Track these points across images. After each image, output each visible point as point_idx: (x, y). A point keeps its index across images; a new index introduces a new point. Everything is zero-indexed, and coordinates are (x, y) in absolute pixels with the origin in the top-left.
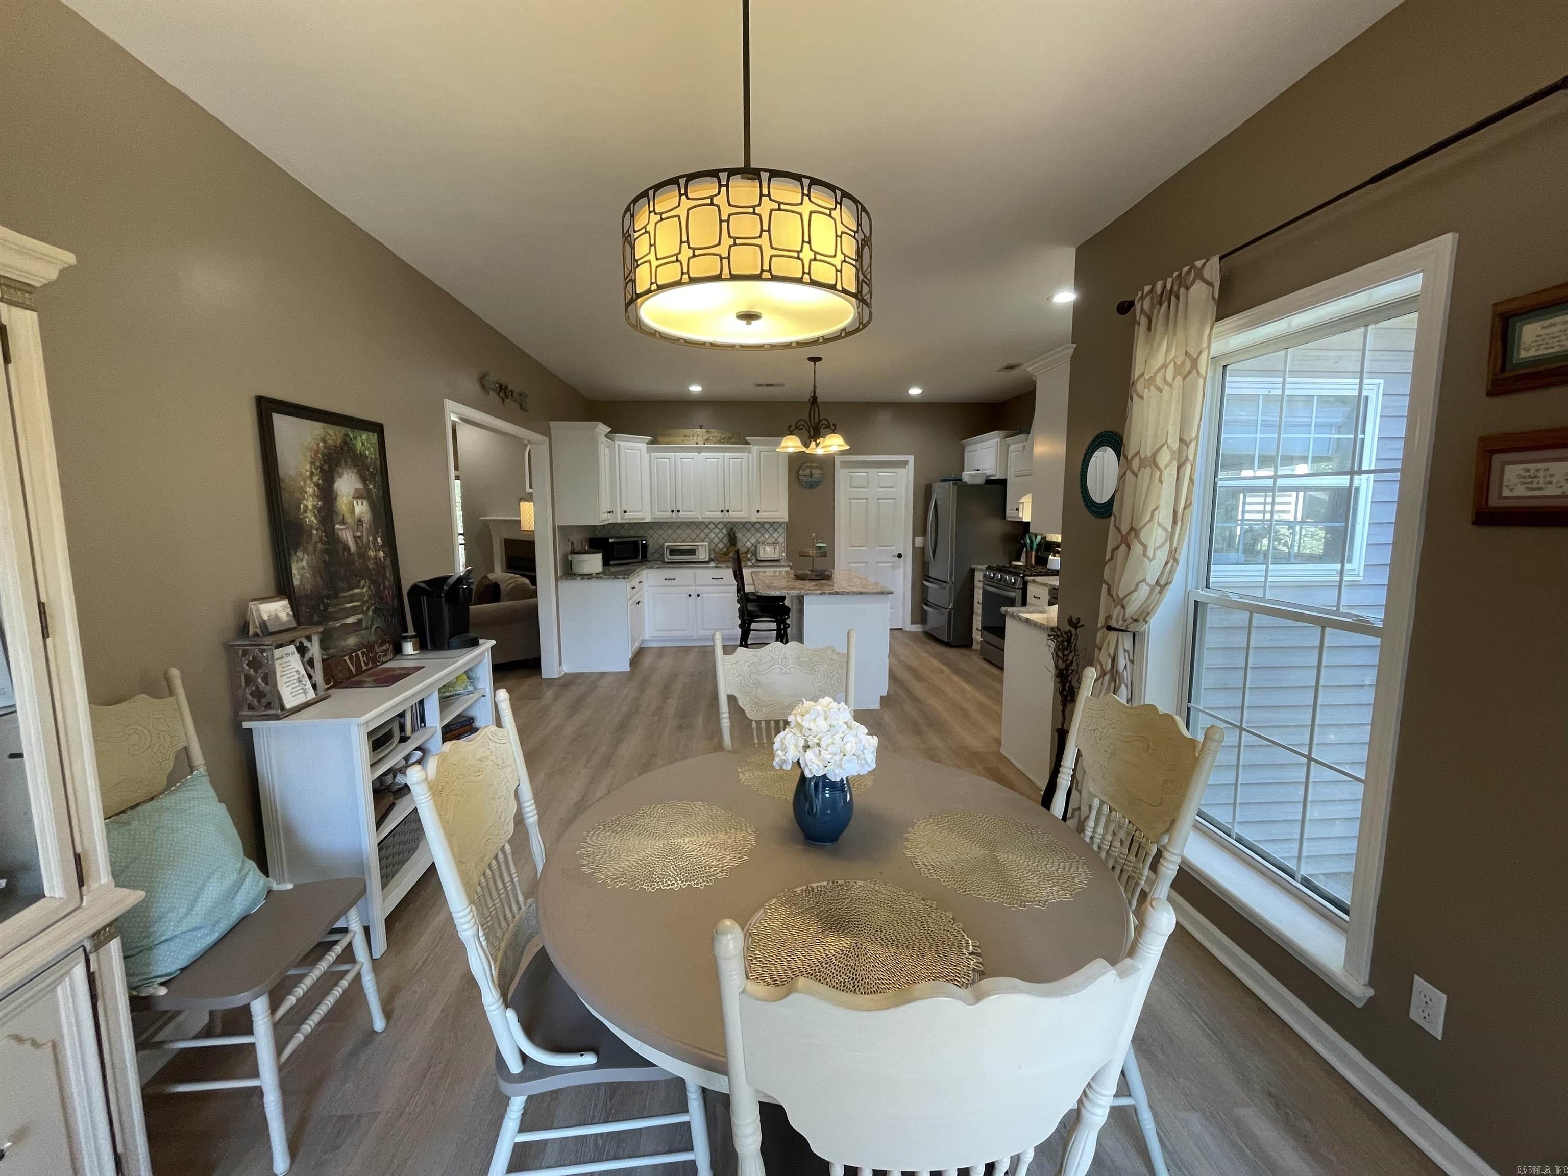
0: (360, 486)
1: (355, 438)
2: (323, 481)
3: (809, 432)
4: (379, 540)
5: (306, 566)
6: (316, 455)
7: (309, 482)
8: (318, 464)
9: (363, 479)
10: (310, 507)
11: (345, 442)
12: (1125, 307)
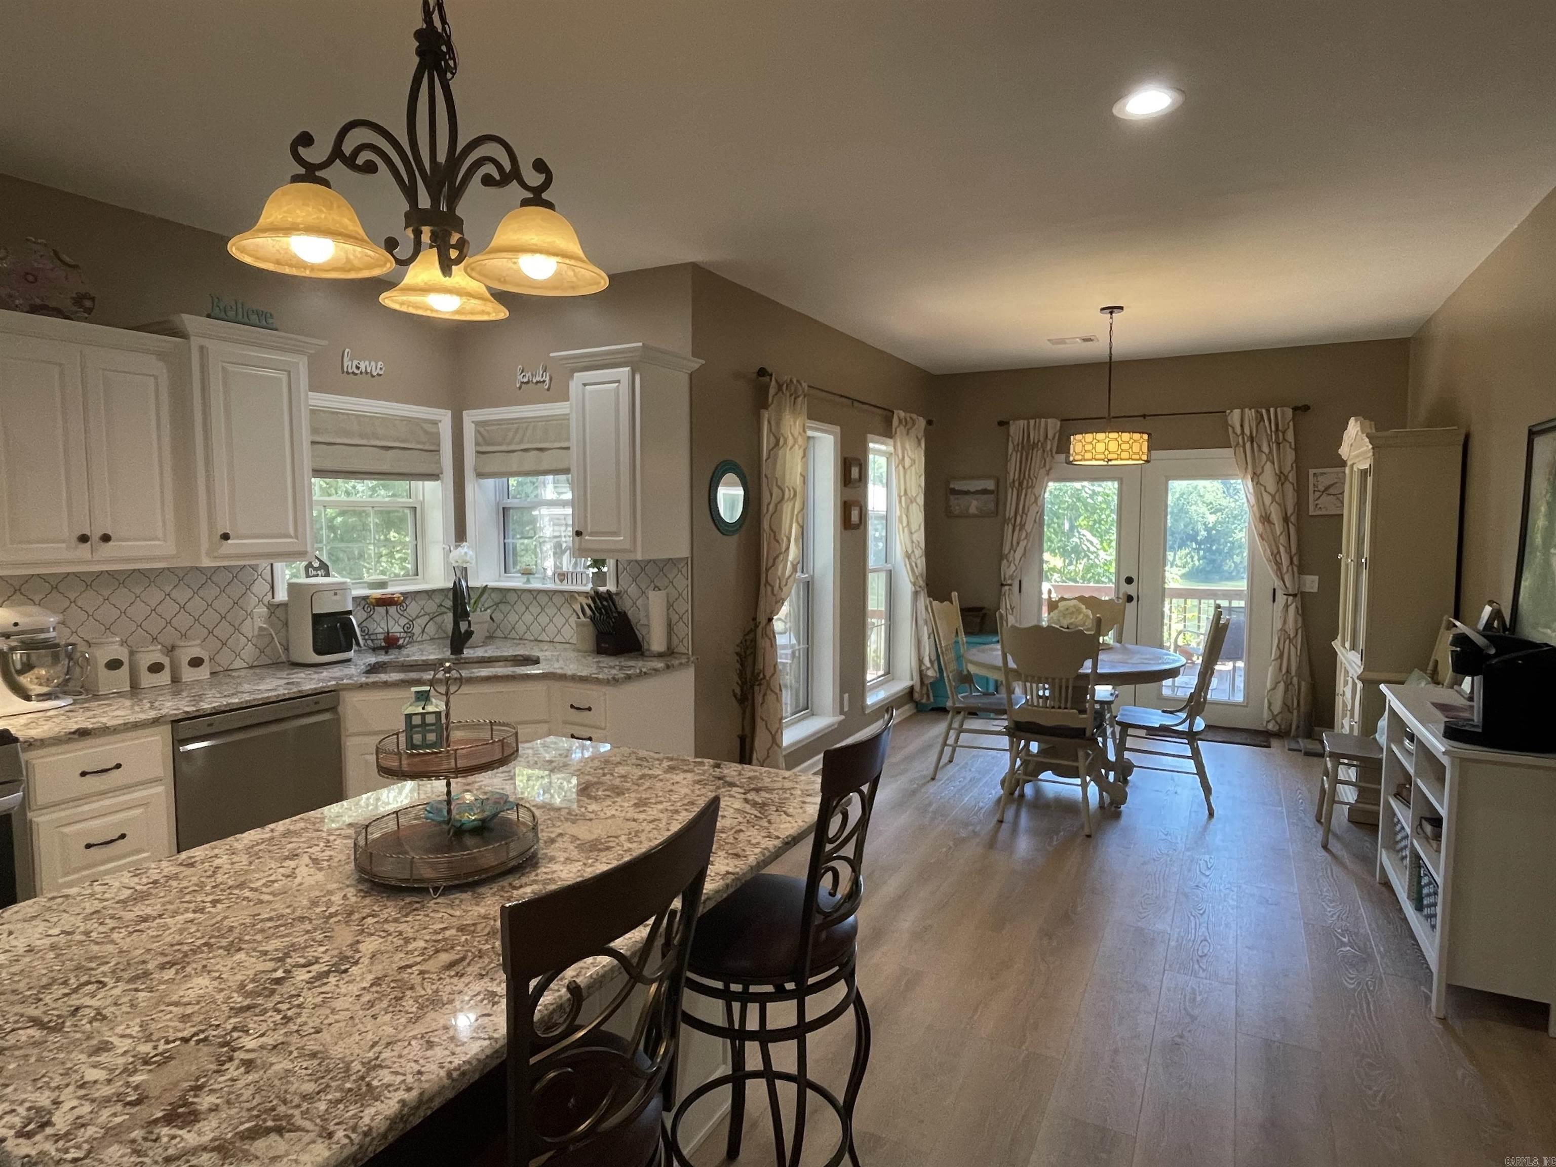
3: (411, 194)
12: (762, 372)
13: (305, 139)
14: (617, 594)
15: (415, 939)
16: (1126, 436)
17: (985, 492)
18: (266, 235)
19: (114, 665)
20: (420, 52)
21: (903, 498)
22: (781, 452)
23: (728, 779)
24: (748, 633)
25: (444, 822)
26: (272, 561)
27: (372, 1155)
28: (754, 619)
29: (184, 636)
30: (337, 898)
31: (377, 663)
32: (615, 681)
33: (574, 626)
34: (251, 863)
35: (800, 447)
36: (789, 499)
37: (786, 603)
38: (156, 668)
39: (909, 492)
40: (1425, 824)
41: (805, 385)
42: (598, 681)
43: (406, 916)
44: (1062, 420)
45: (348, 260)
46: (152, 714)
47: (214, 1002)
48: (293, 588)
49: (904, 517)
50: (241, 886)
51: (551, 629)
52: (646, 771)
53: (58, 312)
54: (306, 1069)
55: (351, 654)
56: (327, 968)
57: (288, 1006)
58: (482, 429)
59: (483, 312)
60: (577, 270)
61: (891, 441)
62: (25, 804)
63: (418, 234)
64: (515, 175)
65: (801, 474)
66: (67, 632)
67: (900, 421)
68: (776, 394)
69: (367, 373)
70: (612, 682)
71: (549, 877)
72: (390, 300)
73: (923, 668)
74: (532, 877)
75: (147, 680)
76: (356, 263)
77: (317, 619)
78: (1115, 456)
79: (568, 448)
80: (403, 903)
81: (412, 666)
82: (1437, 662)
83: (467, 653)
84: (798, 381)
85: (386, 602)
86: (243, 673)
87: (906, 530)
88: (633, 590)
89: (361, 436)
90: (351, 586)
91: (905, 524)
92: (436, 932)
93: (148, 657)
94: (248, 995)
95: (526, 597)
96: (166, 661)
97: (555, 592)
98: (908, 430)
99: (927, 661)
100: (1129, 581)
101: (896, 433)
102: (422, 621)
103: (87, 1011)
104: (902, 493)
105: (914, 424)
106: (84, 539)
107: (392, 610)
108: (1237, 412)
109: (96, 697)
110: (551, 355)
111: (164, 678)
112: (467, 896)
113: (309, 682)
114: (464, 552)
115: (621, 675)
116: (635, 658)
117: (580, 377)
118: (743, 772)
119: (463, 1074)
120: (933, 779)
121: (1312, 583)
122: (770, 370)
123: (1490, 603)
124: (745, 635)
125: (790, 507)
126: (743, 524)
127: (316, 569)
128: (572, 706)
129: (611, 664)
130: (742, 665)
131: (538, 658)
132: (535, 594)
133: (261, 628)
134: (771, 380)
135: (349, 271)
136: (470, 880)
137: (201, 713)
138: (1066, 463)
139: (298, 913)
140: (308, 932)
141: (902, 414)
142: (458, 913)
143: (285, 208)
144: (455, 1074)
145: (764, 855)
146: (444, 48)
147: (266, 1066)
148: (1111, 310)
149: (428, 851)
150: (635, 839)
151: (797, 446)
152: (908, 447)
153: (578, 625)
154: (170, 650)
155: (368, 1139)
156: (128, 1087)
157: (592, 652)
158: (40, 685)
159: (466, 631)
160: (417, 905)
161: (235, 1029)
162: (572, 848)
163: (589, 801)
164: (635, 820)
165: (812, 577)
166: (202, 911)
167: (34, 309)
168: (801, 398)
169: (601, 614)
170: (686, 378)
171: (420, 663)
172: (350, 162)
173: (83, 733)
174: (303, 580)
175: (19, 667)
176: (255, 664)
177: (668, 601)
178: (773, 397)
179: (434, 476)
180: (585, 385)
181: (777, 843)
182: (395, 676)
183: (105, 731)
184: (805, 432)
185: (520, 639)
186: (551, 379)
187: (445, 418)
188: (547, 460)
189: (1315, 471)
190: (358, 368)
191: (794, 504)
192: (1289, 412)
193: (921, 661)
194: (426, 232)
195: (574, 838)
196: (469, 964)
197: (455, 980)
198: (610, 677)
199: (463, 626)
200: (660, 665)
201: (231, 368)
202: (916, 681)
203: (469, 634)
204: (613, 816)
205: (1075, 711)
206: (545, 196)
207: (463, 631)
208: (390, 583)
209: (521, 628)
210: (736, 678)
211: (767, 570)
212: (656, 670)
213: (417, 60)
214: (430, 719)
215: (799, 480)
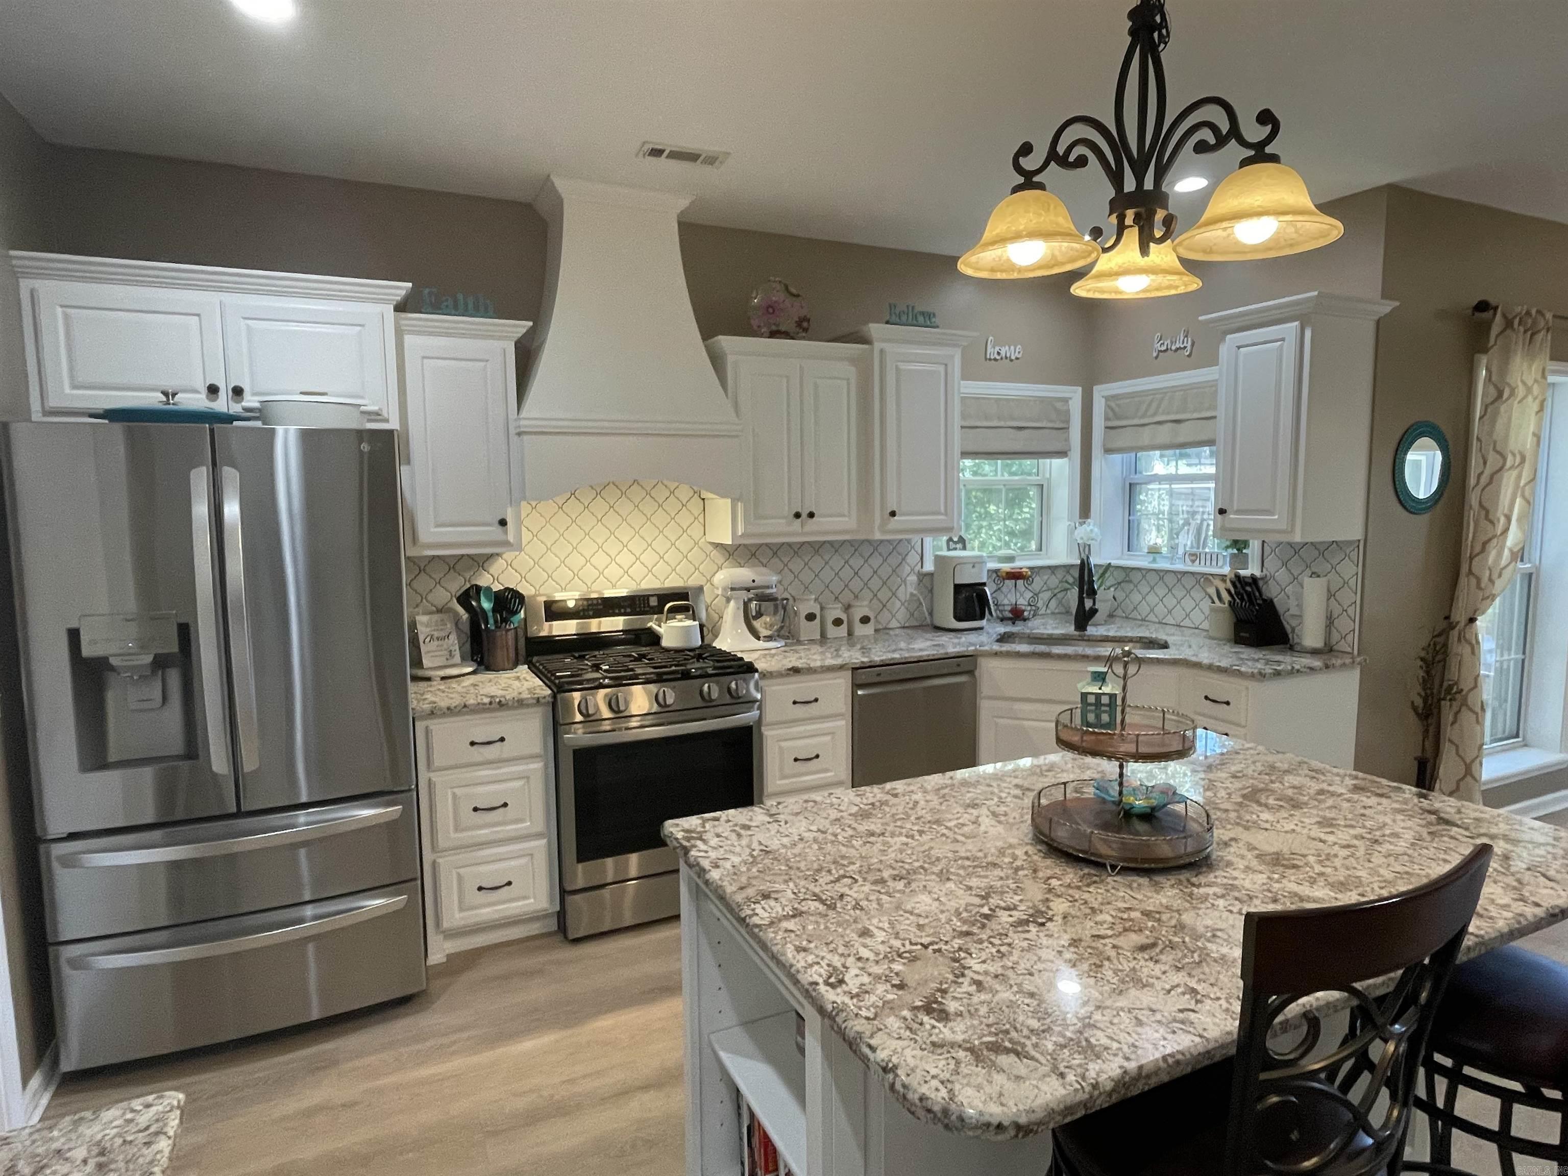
12: (1483, 306)
13: (1026, 149)
14: (1262, 579)
15: (1101, 911)
18: (995, 247)
19: (811, 617)
20: (1132, 32)
22: (1503, 408)
23: (1442, 815)
24: (1439, 635)
25: (1113, 802)
26: (922, 536)
27: (1098, 1108)
28: (1447, 618)
29: (856, 597)
30: (1019, 852)
31: (1005, 633)
32: (1262, 676)
33: (1207, 612)
34: (941, 804)
35: (1535, 399)
36: (1512, 467)
37: (1497, 601)
38: (838, 622)
41: (1549, 316)
42: (1239, 674)
43: (1088, 885)
45: (1053, 256)
46: (839, 661)
47: (939, 920)
48: (939, 560)
50: (938, 822)
51: (1178, 613)
52: (1325, 786)
53: (787, 335)
54: (1028, 1005)
55: (983, 623)
56: (1026, 917)
57: (1000, 942)
58: (1113, 404)
59: (1169, 287)
60: (1299, 225)
62: (759, 721)
63: (1121, 218)
64: (1235, 132)
65: (1534, 434)
66: (781, 588)
68: (1502, 332)
69: (1006, 358)
70: (1259, 677)
71: (1231, 882)
72: (1079, 290)
74: (1211, 877)
75: (832, 631)
76: (1060, 259)
77: (958, 588)
79: (1215, 417)
80: (1082, 873)
81: (1040, 639)
83: (1091, 630)
84: (1538, 312)
85: (1015, 576)
86: (897, 631)
88: (1282, 575)
89: (999, 419)
90: (987, 559)
92: (1119, 910)
93: (832, 615)
94: (965, 922)
95: (1153, 578)
96: (844, 617)
97: (1185, 573)
102: (1046, 596)
103: (849, 899)
106: (798, 515)
107: (1020, 582)
109: (799, 642)
110: (1200, 318)
111: (843, 631)
112: (1144, 881)
113: (952, 645)
114: (1088, 530)
115: (1268, 670)
116: (1281, 652)
117: (1232, 339)
118: (1463, 810)
119: (1178, 1062)
122: (1493, 301)
124: (1433, 637)
125: (1513, 479)
126: (1439, 499)
127: (956, 543)
128: (1206, 698)
129: (1256, 657)
130: (1428, 673)
131: (1166, 642)
132: (1162, 574)
133: (912, 594)
134: (1495, 314)
135: (1052, 267)
136: (1146, 866)
137: (872, 664)
139: (990, 859)
140: (1001, 878)
142: (1139, 897)
143: (1009, 219)
144: (1170, 1060)
145: (1519, 922)
146: (1158, 19)
147: (995, 993)
149: (1097, 826)
150: (1328, 863)
151: (1530, 398)
153: (1213, 610)
154: (847, 608)
155: (1096, 1093)
156: (892, 971)
157: (1229, 641)
158: (766, 629)
159: (1091, 609)
160: (1095, 878)
161: (960, 949)
162: (1250, 856)
163: (1260, 809)
164: (1321, 841)
165: (1538, 569)
166: (912, 837)
167: (773, 334)
168: (1542, 334)
169: (1242, 599)
170: (1371, 327)
171: (1045, 636)
172: (1063, 162)
173: (795, 671)
174: (945, 553)
175: (754, 614)
176: (907, 625)
177: (1329, 590)
178: (1497, 336)
179: (1062, 454)
180: (1239, 347)
181: (1540, 912)
182: (1024, 648)
183: (811, 671)
184: (1544, 377)
185: (1143, 620)
186: (1193, 345)
187: (1075, 395)
188: (1185, 433)
190: (999, 353)
191: (1519, 474)
194: (1130, 215)
195: (1251, 848)
196: (1161, 952)
197: (1151, 964)
198: (1256, 671)
199: (1088, 604)
200: (1317, 663)
201: (903, 366)
203: (1094, 611)
204: (1293, 830)
206: (1268, 150)
207: (1087, 608)
208: (1017, 558)
209: (1144, 609)
210: (1419, 689)
211: (1471, 558)
212: (1311, 669)
213: (1129, 39)
214: (1105, 700)
215: (1530, 441)
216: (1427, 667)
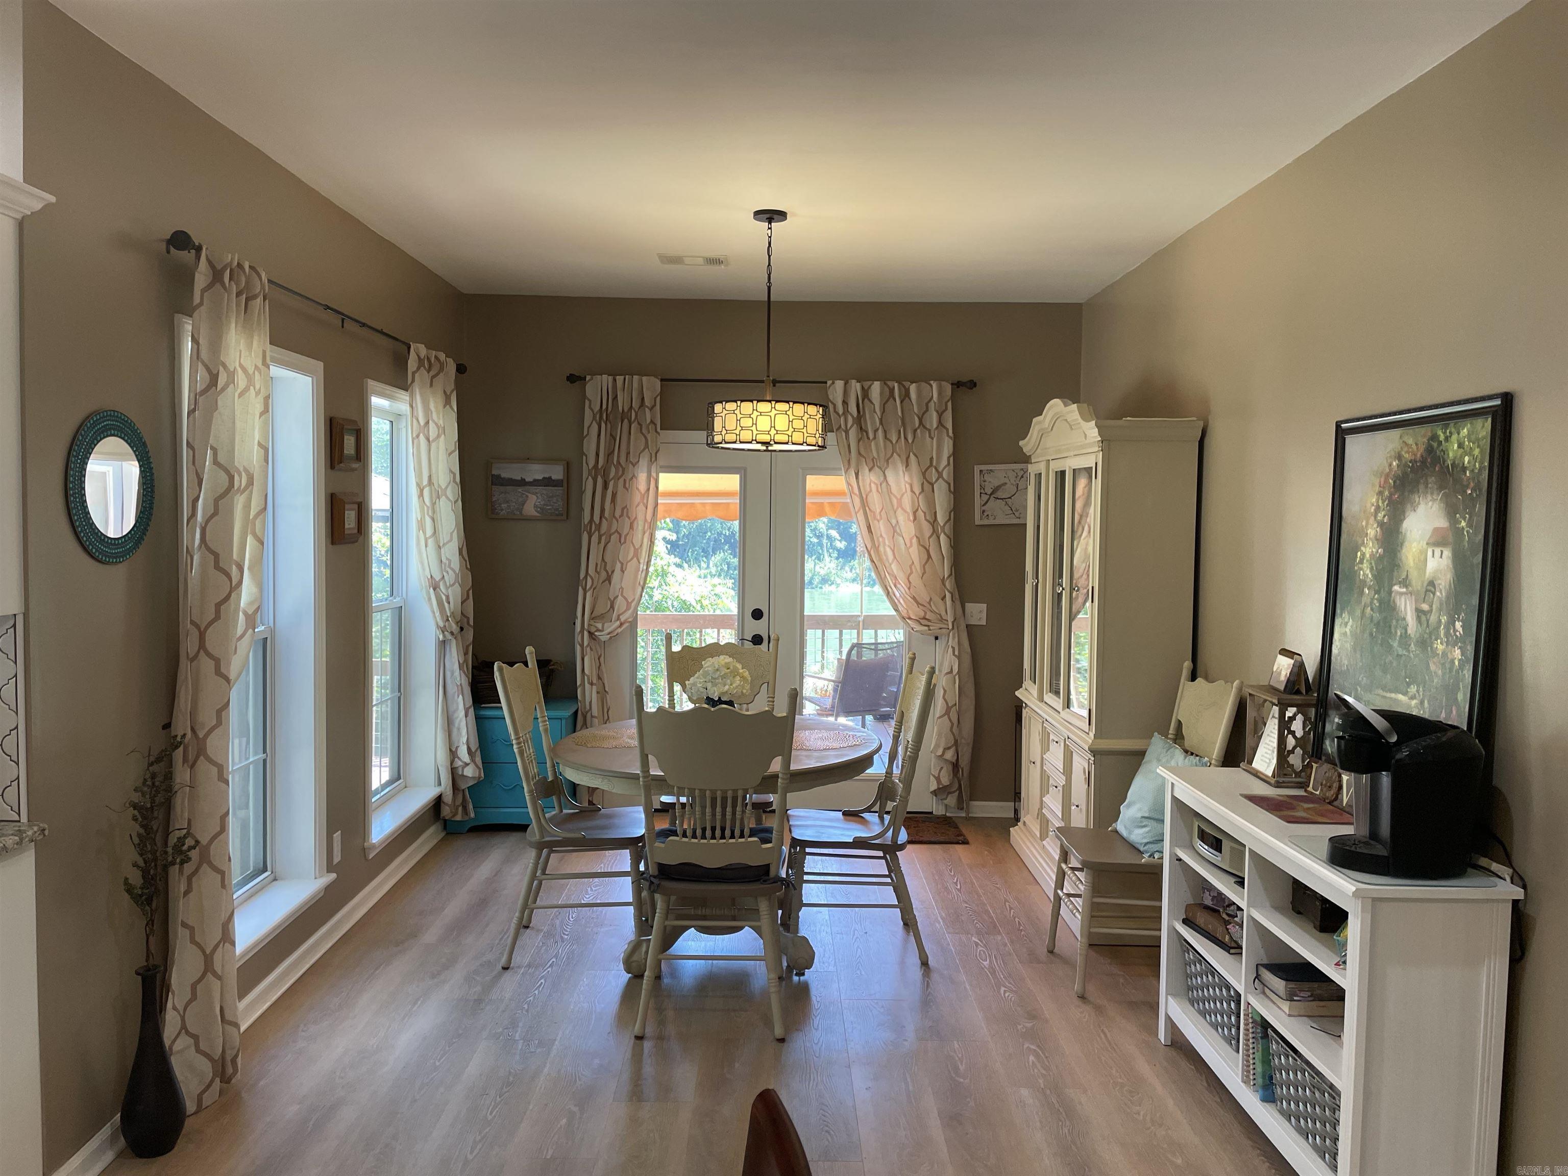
0: (1442, 523)
1: (1447, 439)
2: (1389, 519)
4: (1458, 625)
5: (1348, 633)
6: (1386, 481)
7: (1372, 520)
8: (1387, 493)
9: (1452, 512)
10: (1368, 556)
11: (1430, 450)
12: (179, 241)
16: (798, 409)
17: (548, 482)
21: (426, 492)
22: (219, 401)
24: (157, 760)
28: (168, 728)
35: (258, 393)
36: (239, 490)
39: (434, 480)
40: (1267, 976)
41: (265, 278)
44: (662, 380)
49: (428, 521)
61: (404, 395)
65: (260, 444)
67: (420, 361)
68: (209, 287)
73: (458, 763)
78: (784, 438)
82: (1180, 723)
84: (252, 268)
87: (430, 541)
91: (429, 532)
98: (433, 377)
99: (463, 753)
100: (757, 614)
101: (413, 381)
104: (425, 482)
105: (441, 369)
108: (840, 384)
120: (505, 968)
121: (978, 613)
122: (195, 239)
123: (1286, 653)
124: (149, 765)
125: (242, 507)
126: (141, 539)
130: (145, 825)
134: (198, 257)
138: (708, 444)
141: (423, 350)
148: (771, 216)
151: (251, 392)
152: (432, 406)
165: (273, 631)
168: (259, 300)
170: (11, 229)
178: (204, 291)
184: (264, 366)
189: (983, 467)
191: (249, 500)
192: (948, 388)
193: (453, 754)
202: (446, 786)
205: (756, 839)
215: (256, 454)
216: (144, 817)
